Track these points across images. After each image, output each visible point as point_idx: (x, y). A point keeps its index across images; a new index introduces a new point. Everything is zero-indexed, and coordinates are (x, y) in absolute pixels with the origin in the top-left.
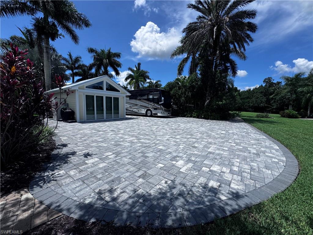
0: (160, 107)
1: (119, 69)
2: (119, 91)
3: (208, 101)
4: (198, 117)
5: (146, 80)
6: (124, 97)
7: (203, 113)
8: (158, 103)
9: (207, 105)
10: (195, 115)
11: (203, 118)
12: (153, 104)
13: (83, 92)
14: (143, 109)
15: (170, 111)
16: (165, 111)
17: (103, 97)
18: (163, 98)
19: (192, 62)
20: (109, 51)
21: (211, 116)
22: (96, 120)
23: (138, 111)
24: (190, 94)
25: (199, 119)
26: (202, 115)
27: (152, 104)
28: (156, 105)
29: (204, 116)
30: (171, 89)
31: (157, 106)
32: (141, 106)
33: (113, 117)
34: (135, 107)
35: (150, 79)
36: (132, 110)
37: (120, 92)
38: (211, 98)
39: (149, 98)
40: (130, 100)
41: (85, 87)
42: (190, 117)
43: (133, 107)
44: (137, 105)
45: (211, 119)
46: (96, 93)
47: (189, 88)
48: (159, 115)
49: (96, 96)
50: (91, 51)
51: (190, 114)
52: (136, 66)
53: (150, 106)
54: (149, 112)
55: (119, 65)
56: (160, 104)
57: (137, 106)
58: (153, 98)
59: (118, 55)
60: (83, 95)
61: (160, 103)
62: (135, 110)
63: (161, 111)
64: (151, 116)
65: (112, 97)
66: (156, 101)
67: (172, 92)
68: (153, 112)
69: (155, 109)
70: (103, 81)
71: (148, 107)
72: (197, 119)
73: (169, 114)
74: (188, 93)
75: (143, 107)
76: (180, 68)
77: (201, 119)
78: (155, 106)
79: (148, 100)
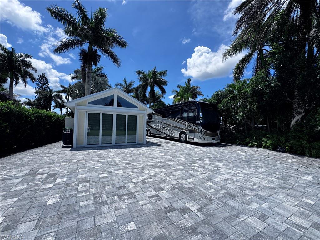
0: (197, 128)
1: (164, 87)
2: (137, 107)
3: (297, 118)
4: (275, 148)
5: (197, 96)
6: (144, 115)
7: (287, 140)
8: (194, 123)
9: (297, 124)
10: (268, 145)
11: (290, 152)
12: (188, 125)
13: (86, 110)
14: (176, 132)
15: (217, 135)
16: (207, 135)
17: (113, 114)
18: (201, 115)
19: (258, 59)
20: (155, 70)
21: (310, 148)
22: (100, 145)
23: (171, 133)
24: (254, 106)
25: (279, 154)
26: (283, 144)
27: (186, 124)
28: (191, 125)
29: (291, 148)
30: (219, 101)
31: (193, 127)
32: (174, 126)
33: (126, 142)
34: (167, 128)
35: (203, 95)
36: (164, 131)
37: (139, 108)
38: (307, 112)
39: (183, 117)
40: (163, 119)
41: (87, 103)
42: (257, 147)
43: (165, 128)
44: (169, 125)
45: (310, 156)
46: (103, 110)
47: (252, 97)
48: (196, 140)
49: (103, 114)
50: (139, 73)
51: (256, 142)
52: (186, 83)
53: (184, 127)
54: (183, 135)
55: (165, 83)
56: (197, 124)
57: (170, 127)
58: (188, 117)
59: (164, 73)
60: (85, 113)
61: (197, 122)
62: (168, 132)
63: (200, 134)
64: (186, 142)
65: (126, 115)
66: (192, 120)
67: (220, 106)
68: (187, 136)
69: (191, 131)
70: (114, 95)
71: (182, 129)
72: (274, 153)
73: (214, 139)
74: (251, 104)
75: (176, 129)
76: (237, 71)
77: (283, 155)
78: (191, 127)
79: (182, 118)
